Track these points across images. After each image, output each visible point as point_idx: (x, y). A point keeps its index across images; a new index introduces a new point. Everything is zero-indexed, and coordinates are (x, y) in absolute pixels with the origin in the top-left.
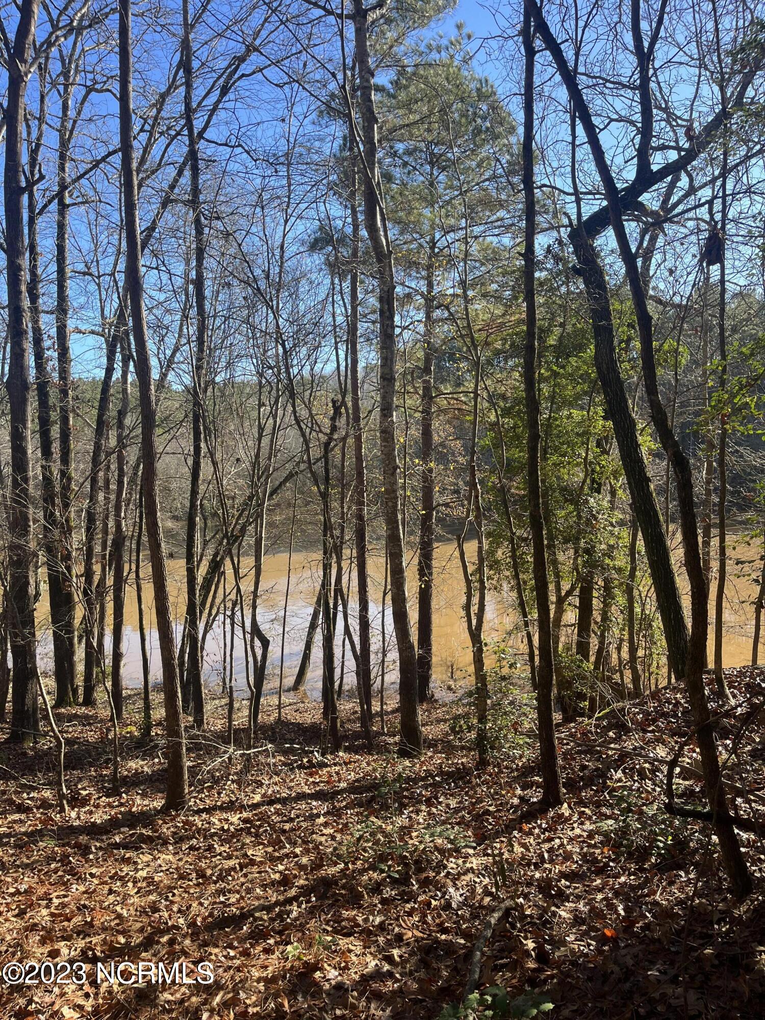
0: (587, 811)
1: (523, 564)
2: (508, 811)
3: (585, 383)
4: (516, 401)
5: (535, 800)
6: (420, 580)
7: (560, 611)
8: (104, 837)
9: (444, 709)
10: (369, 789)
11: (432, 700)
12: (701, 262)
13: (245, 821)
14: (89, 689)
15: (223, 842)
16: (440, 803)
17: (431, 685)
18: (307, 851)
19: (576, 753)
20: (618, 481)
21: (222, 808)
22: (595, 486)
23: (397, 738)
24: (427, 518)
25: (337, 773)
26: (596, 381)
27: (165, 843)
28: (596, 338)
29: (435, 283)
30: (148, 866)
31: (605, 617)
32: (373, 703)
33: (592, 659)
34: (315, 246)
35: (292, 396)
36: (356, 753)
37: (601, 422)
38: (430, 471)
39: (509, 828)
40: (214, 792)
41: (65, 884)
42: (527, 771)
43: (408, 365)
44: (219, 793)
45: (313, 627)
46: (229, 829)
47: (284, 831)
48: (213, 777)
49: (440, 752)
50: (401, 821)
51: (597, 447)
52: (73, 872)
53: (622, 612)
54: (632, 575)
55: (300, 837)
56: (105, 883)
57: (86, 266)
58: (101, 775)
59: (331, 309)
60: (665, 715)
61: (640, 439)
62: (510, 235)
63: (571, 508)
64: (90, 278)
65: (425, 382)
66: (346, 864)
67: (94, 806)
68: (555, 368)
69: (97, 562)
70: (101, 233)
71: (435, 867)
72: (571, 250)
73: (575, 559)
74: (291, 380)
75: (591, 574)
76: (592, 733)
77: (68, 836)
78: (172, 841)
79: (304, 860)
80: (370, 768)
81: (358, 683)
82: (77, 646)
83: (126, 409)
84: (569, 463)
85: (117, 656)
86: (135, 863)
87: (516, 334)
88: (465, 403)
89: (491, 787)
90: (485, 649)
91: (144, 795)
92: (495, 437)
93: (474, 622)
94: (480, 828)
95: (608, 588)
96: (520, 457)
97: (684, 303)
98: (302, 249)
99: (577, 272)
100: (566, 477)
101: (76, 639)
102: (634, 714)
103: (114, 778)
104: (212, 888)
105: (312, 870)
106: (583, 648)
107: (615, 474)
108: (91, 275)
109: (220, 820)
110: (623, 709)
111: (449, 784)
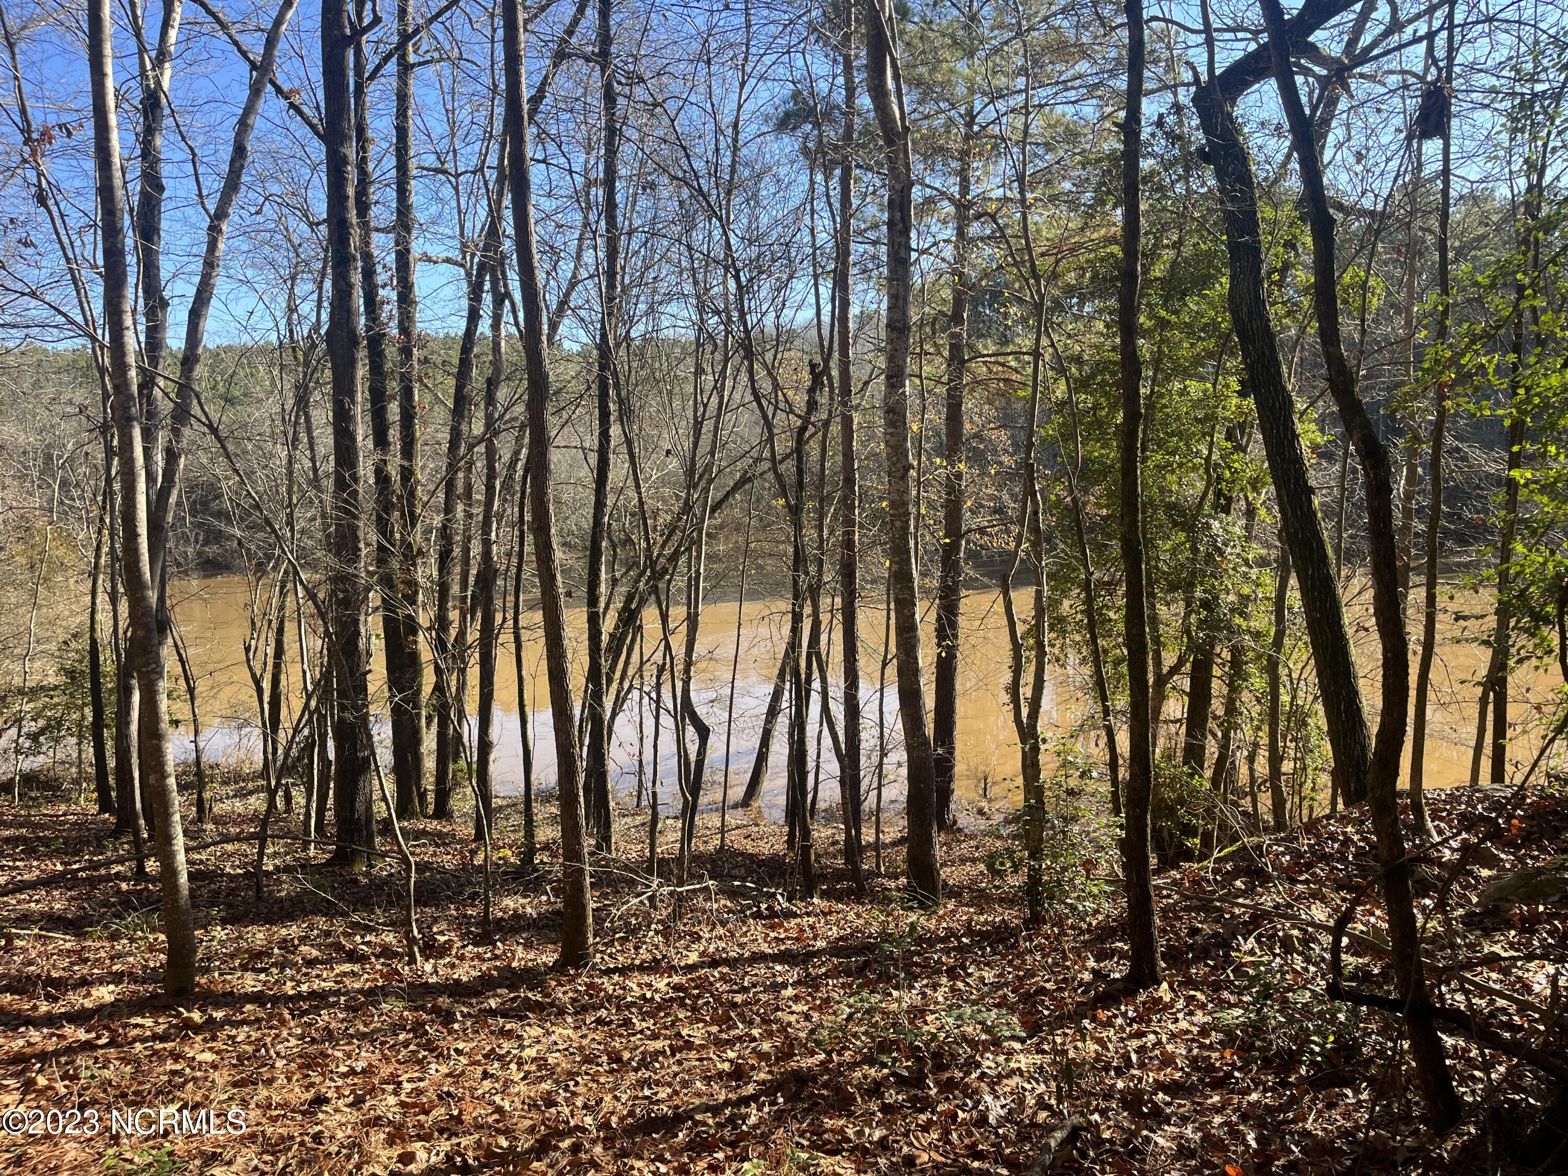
0: (1199, 995)
1: (1103, 623)
2: (1075, 990)
3: (1210, 337)
4: (1101, 367)
5: (1117, 976)
6: (939, 645)
7: (1161, 697)
8: (474, 1001)
9: (973, 843)
10: (859, 950)
11: (951, 828)
12: (1409, 138)
13: (677, 988)
14: (443, 795)
15: (644, 1016)
16: (970, 975)
17: (952, 806)
18: (770, 1034)
19: (1182, 909)
20: (1259, 494)
21: (641, 969)
22: (1222, 501)
23: (903, 880)
24: (950, 552)
25: (812, 927)
26: (1229, 335)
27: (561, 1012)
28: (1232, 264)
29: (972, 180)
30: (539, 1042)
31: (1231, 709)
32: (864, 830)
33: (1208, 773)
34: (786, 123)
35: (749, 355)
36: (839, 900)
37: (1235, 401)
38: (959, 476)
39: (1076, 1016)
40: (630, 946)
41: (419, 1062)
42: (1105, 933)
43: (927, 309)
44: (637, 948)
45: (773, 712)
46: (652, 998)
47: (734, 1005)
48: (628, 924)
49: (967, 905)
50: (910, 998)
51: (1227, 440)
52: (430, 1046)
53: (1258, 700)
54: (1278, 643)
55: (757, 1014)
56: (478, 1063)
57: (439, 158)
58: (465, 916)
59: (809, 223)
60: (1326, 858)
61: (1299, 428)
62: (1094, 101)
63: (1182, 536)
64: (443, 177)
65: (954, 336)
66: (829, 1053)
67: (457, 957)
68: (1163, 313)
69: (455, 608)
70: (462, 107)
71: (963, 1065)
72: (1196, 122)
73: (1187, 615)
74: (747, 332)
75: (1211, 642)
76: (1208, 881)
77: (422, 996)
78: (571, 1010)
79: (766, 1046)
80: (862, 921)
81: (843, 797)
82: (424, 730)
83: (498, 376)
84: (1181, 465)
85: (485, 746)
86: (520, 1037)
87: (1102, 260)
88: (1016, 370)
89: (1049, 955)
90: (1043, 747)
91: (528, 946)
92: (1064, 424)
93: (1025, 712)
94: (1030, 1013)
95: (1236, 663)
96: (1102, 455)
97: (1380, 207)
98: (765, 129)
99: (1204, 156)
100: (1175, 487)
101: (423, 721)
102: (1277, 855)
103: (484, 921)
104: (632, 1077)
105: (778, 1059)
106: (1194, 753)
107: (1255, 484)
108: (444, 172)
109: (639, 985)
110: (1259, 847)
111: (983, 949)
